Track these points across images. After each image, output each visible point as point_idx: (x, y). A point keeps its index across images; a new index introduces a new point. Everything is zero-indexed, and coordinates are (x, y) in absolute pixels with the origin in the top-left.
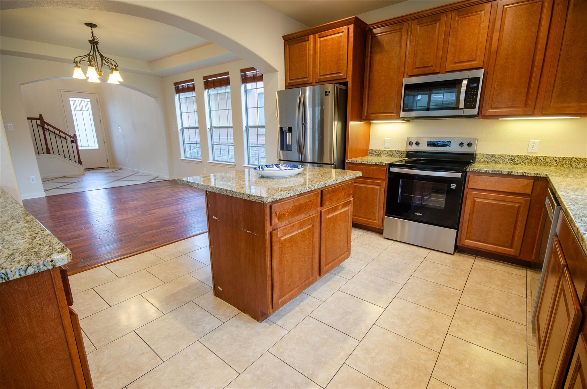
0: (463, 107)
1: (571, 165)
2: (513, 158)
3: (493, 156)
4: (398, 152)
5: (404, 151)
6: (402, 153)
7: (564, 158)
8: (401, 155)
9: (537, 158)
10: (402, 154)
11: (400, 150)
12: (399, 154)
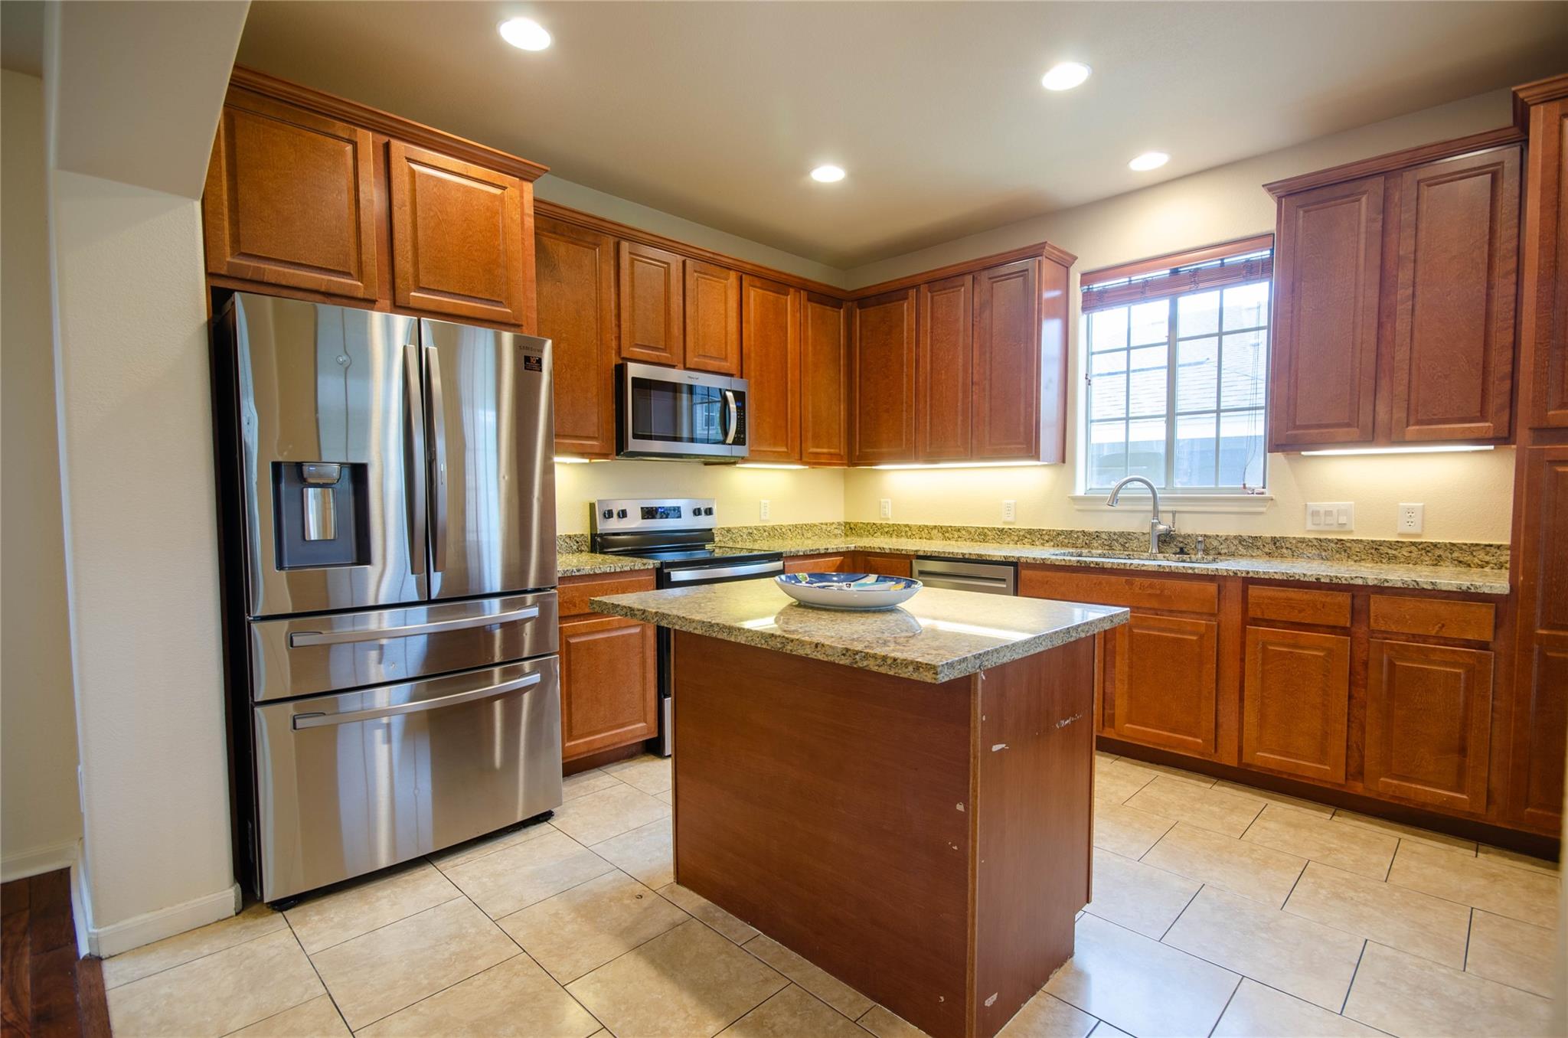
0: (731, 442)
1: (803, 535)
2: (751, 531)
3: (729, 530)
4: (568, 540)
5: (583, 535)
6: (577, 540)
7: (796, 526)
8: (575, 547)
9: (773, 528)
10: (577, 542)
11: (572, 533)
12: (572, 545)
